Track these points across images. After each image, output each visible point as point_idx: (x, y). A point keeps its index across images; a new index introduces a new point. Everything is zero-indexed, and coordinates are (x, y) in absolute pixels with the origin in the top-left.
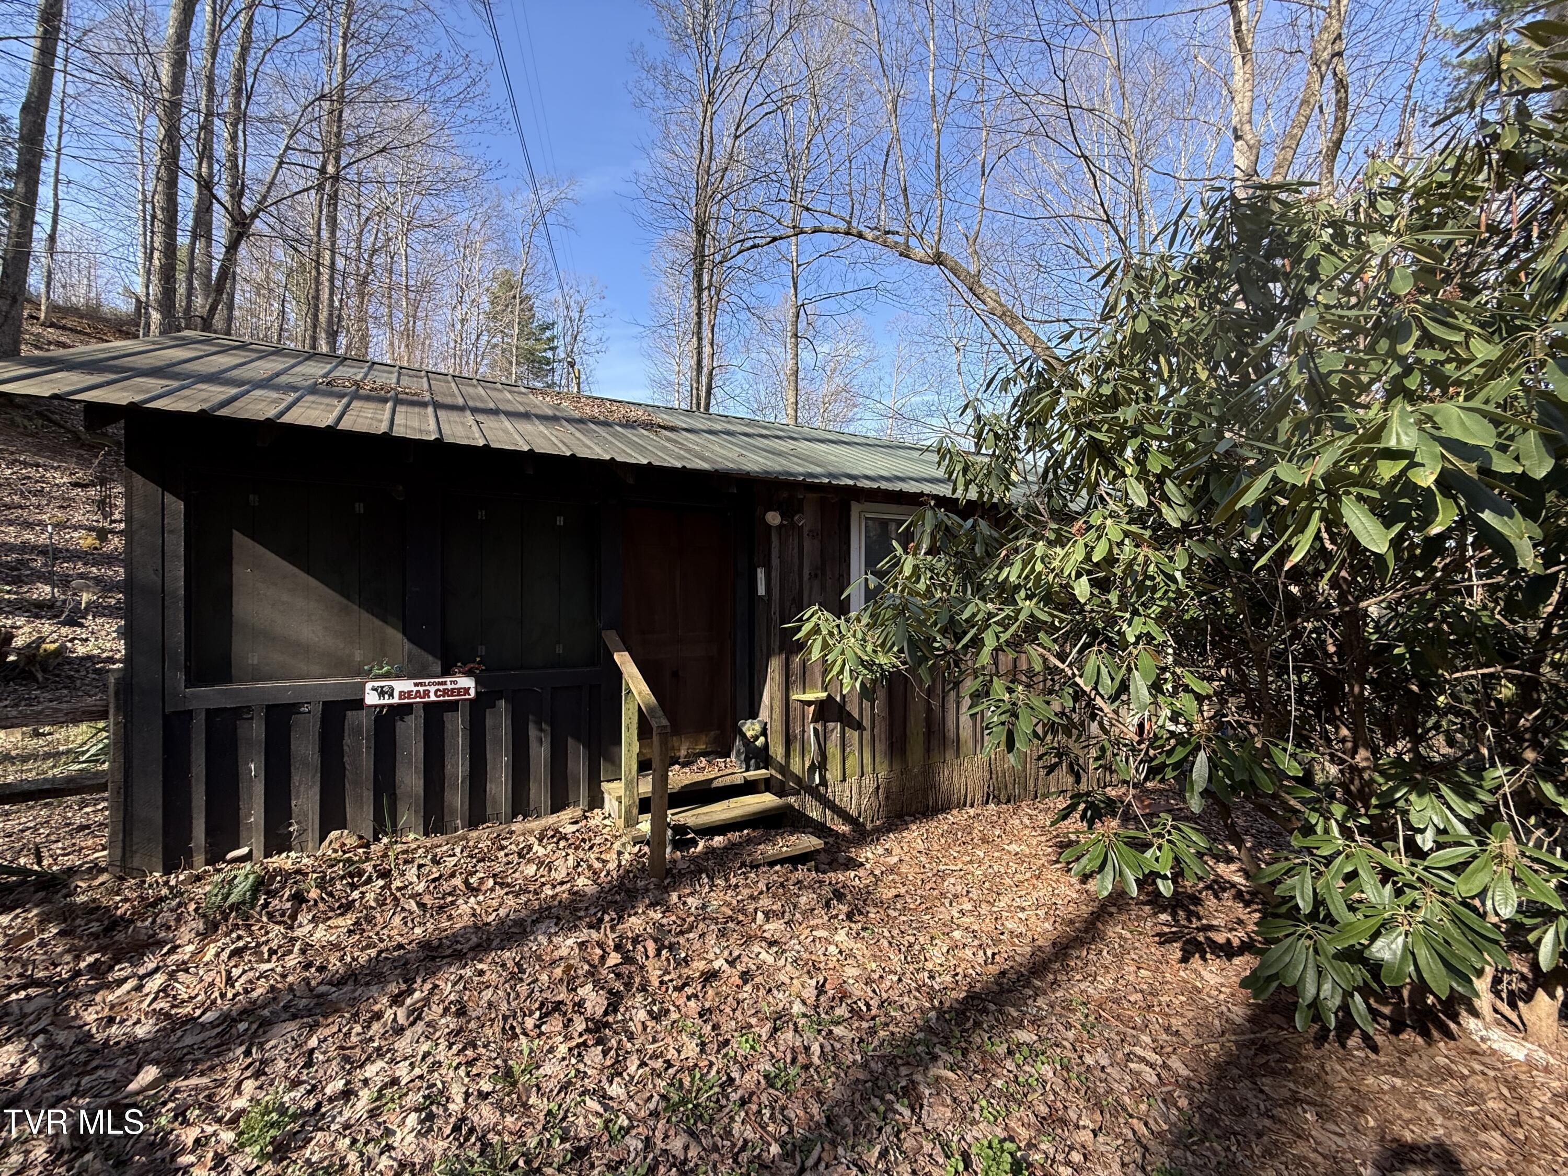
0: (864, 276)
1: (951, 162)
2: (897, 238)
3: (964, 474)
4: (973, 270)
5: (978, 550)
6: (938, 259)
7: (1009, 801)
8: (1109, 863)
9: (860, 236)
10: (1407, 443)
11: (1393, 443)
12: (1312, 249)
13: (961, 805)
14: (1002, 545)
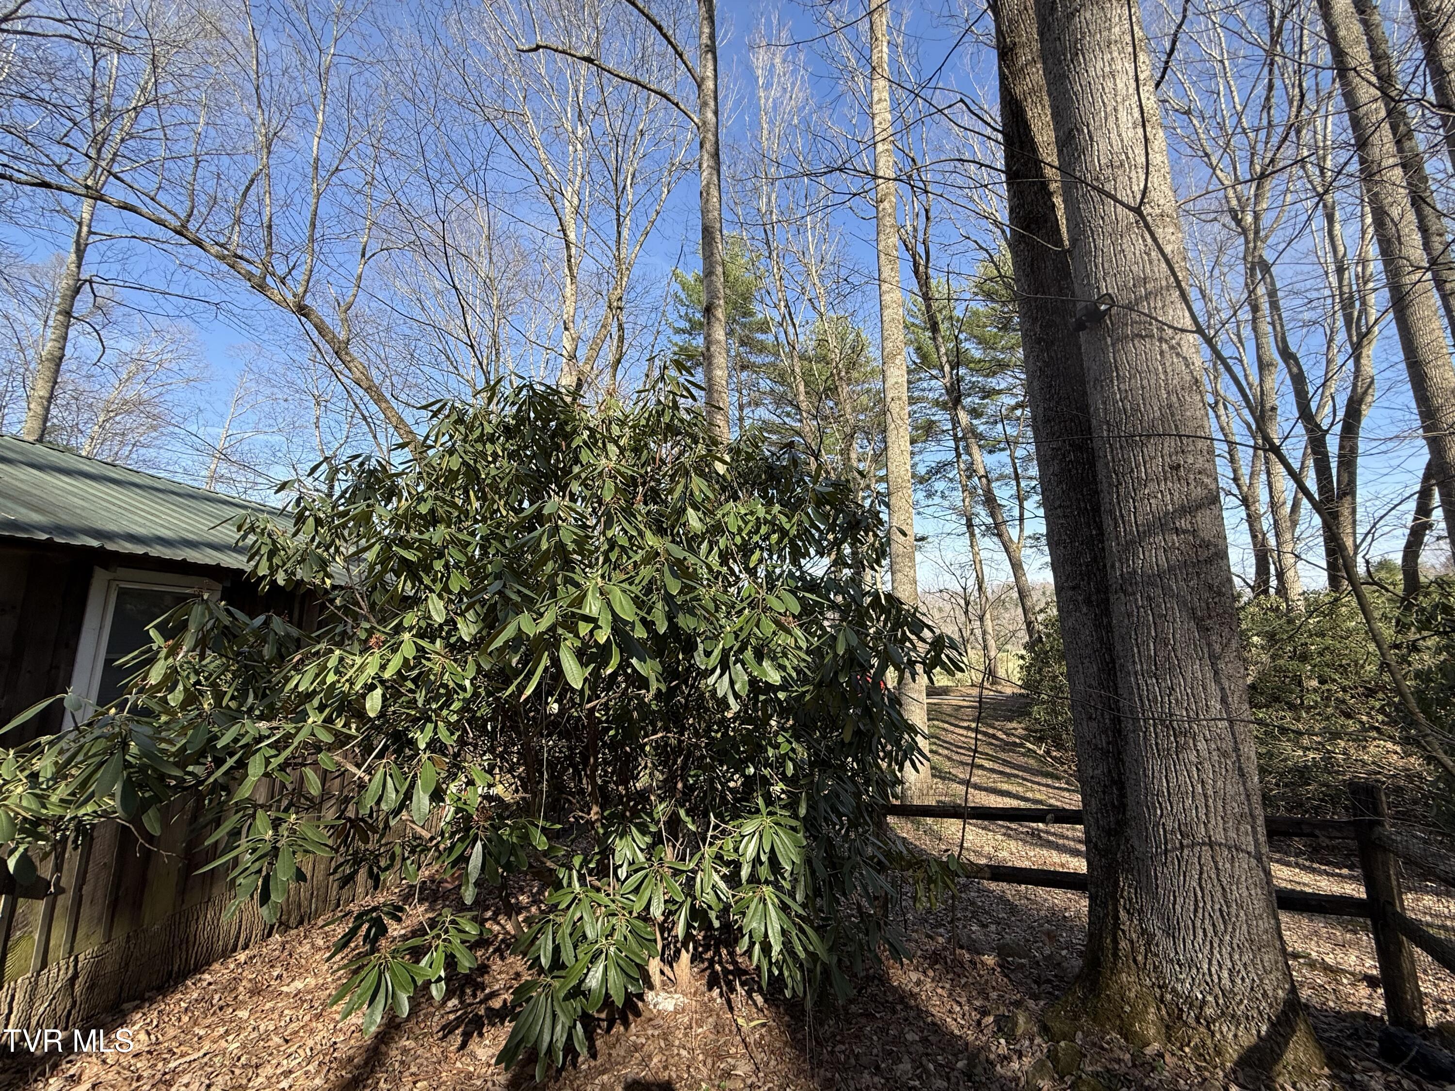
0: (200, 286)
1: (328, 228)
2: (250, 268)
3: (270, 559)
4: (343, 336)
5: (267, 651)
6: (302, 310)
7: (301, 922)
8: (382, 990)
9: (198, 243)
10: (595, 613)
11: (587, 611)
12: (577, 442)
13: (227, 953)
14: (298, 648)
